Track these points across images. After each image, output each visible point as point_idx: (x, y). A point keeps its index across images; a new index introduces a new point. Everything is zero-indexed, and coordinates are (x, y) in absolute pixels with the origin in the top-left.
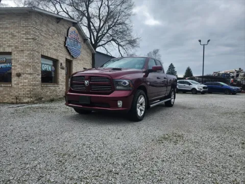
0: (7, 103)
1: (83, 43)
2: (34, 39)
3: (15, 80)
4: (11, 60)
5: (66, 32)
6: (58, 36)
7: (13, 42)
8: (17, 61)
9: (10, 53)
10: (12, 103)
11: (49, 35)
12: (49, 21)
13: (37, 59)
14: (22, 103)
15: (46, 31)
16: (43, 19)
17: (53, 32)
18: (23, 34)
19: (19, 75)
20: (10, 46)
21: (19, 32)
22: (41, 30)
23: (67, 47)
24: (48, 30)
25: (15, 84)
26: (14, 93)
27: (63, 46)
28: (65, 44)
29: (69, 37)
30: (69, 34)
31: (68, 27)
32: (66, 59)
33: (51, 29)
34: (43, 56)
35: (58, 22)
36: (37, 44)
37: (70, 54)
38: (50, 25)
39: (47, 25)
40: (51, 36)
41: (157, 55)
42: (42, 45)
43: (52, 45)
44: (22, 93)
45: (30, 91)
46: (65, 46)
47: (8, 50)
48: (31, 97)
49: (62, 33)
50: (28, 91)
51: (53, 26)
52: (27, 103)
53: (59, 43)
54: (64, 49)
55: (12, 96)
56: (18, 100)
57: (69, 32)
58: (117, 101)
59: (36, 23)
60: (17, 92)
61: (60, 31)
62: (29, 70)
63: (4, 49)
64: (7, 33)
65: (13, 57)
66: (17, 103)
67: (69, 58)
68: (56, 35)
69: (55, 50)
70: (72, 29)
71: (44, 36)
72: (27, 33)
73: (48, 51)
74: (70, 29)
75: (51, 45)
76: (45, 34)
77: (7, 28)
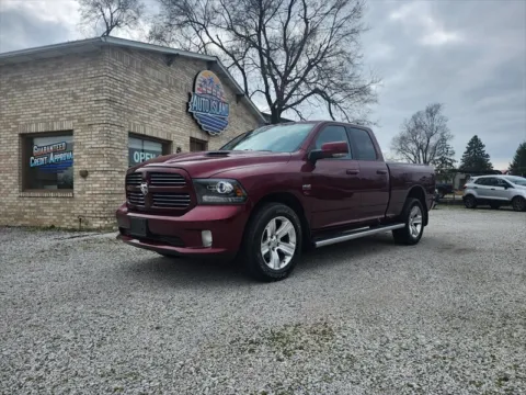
0: (66, 230)
1: (234, 103)
2: (109, 101)
3: (78, 183)
4: (72, 145)
5: (191, 83)
6: (171, 91)
7: (75, 110)
8: (82, 146)
9: (70, 133)
10: (73, 230)
11: (148, 91)
12: (147, 63)
13: (119, 141)
14: (89, 230)
15: (138, 83)
16: (132, 60)
17: (157, 85)
18: (91, 92)
19: (84, 174)
20: (70, 119)
21: (84, 90)
22: (128, 82)
23: (192, 114)
24: (145, 80)
25: (79, 193)
26: (78, 210)
27: (181, 111)
28: (188, 107)
29: (197, 92)
30: (197, 86)
31: (195, 72)
32: (191, 138)
33: (154, 78)
34: (132, 135)
35: (169, 64)
36: (118, 110)
37: (200, 127)
38: (150, 71)
39: (142, 71)
40: (153, 92)
41: (436, 117)
42: (130, 112)
43: (154, 110)
44: (89, 209)
45: (102, 206)
46: (187, 111)
47: (67, 126)
48: (106, 218)
49: (179, 85)
50: (101, 206)
51: (157, 73)
52: (99, 230)
53: (173, 105)
54: (185, 119)
55: (73, 215)
56: (83, 225)
57: (198, 82)
58: (201, 230)
59: (115, 67)
60: (82, 208)
61: (176, 81)
62: (102, 164)
63: (62, 126)
64: (65, 93)
65: (76, 138)
66: (81, 230)
67: (198, 136)
68: (165, 90)
69: (162, 121)
70: (206, 74)
71: (135, 94)
72: (98, 90)
73: (143, 124)
74: (200, 75)
75: (152, 111)
76: (138, 89)
77: (65, 83)
